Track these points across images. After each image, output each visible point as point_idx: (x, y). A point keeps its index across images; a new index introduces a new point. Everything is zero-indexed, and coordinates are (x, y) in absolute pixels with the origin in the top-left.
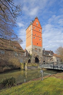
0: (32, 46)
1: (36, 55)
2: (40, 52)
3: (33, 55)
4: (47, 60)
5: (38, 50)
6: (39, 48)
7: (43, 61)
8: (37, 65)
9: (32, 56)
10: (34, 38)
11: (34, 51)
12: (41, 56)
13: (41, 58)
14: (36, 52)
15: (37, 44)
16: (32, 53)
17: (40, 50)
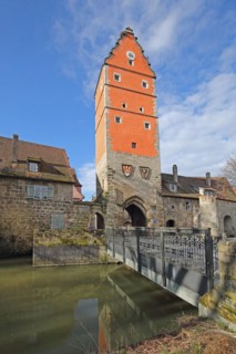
0: (108, 158)
1: (126, 197)
2: (147, 178)
3: (114, 194)
4: (185, 215)
5: (137, 174)
6: (143, 162)
7: (164, 221)
8: (91, 242)
9: (107, 201)
10: (118, 119)
11: (116, 176)
12: (154, 199)
13: (154, 207)
14: (125, 181)
15: (134, 144)
16: (110, 188)
17: (146, 171)
